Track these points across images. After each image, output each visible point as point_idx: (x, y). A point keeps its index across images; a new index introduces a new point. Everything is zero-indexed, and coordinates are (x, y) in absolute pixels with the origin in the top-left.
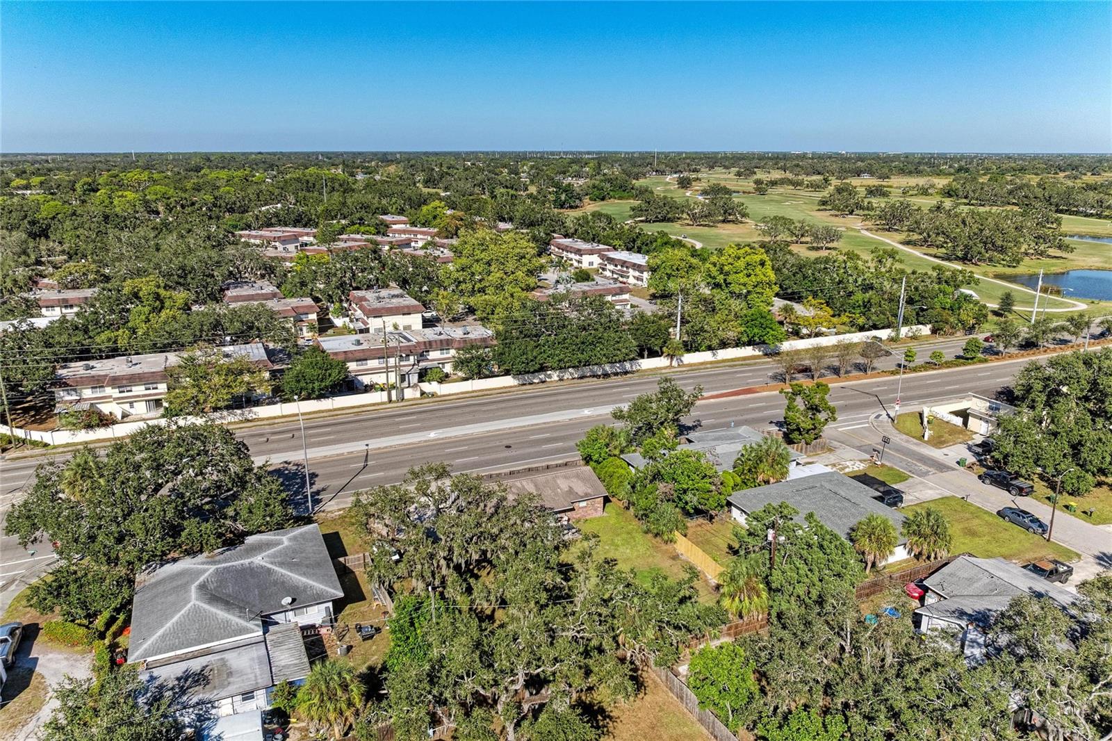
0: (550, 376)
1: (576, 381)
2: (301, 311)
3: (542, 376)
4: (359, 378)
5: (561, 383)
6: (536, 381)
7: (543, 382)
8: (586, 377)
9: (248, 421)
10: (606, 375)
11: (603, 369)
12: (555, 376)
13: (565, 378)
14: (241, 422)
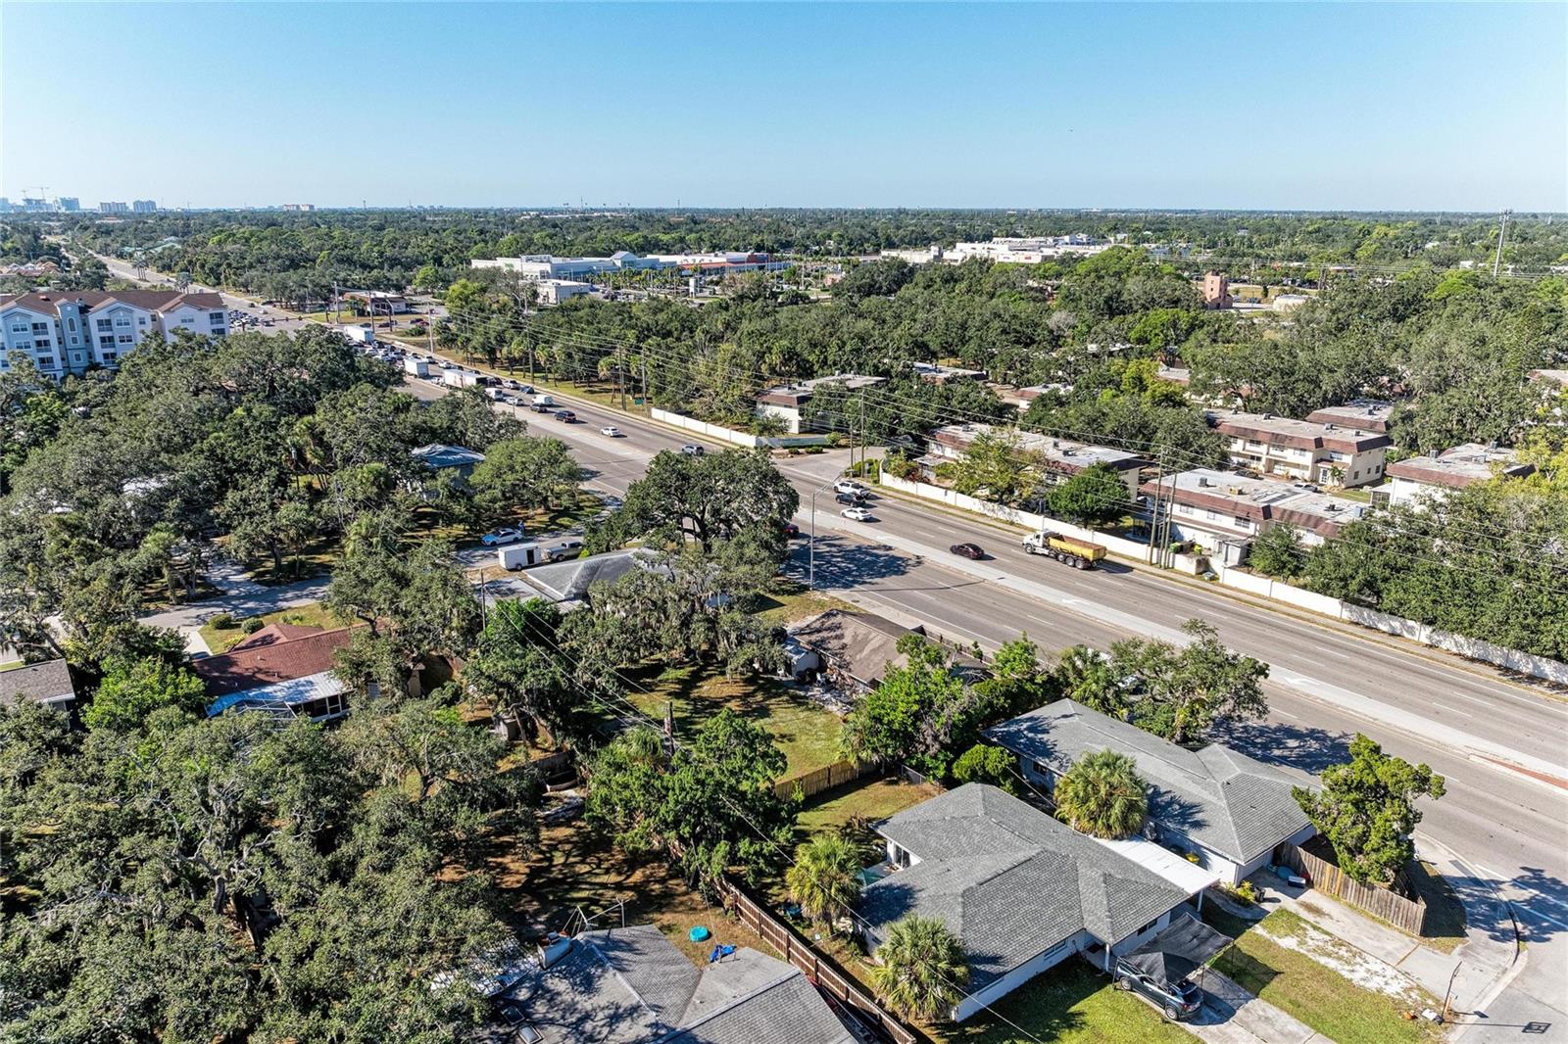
0: (1411, 630)
1: (1456, 660)
2: (1331, 446)
3: (1396, 624)
4: (1180, 528)
5: (1426, 652)
6: (1381, 626)
7: (1393, 635)
8: (1491, 664)
9: (1012, 523)
10: (1532, 679)
11: (1536, 666)
12: (1424, 634)
13: (1444, 646)
14: (1006, 522)
